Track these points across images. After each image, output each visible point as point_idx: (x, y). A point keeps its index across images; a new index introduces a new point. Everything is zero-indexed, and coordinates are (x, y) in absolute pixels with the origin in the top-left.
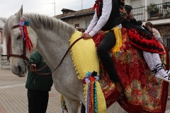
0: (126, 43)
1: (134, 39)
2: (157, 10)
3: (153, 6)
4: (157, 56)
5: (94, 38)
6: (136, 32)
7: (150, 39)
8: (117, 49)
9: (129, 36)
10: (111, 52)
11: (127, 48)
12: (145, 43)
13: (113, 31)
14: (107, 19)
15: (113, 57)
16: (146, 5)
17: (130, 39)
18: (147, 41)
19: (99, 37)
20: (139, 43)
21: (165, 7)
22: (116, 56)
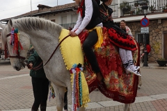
0: (106, 40)
1: (113, 37)
2: (129, 8)
3: (125, 3)
4: (130, 53)
5: (80, 35)
6: (115, 31)
7: (126, 38)
8: (98, 45)
10: (94, 47)
11: (107, 44)
12: (121, 41)
13: (95, 30)
14: (90, 19)
15: (96, 52)
16: (119, 3)
17: (110, 37)
19: (84, 35)
21: (136, 5)
22: (98, 51)
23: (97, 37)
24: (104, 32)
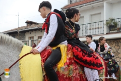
1: (77, 56)
4: (96, 72)
5: (42, 53)
6: (79, 50)
8: (61, 65)
9: (74, 53)
10: (56, 66)
12: (86, 60)
14: (53, 37)
15: (58, 71)
17: (74, 56)
18: (89, 59)
19: (46, 53)
20: (81, 60)
22: (61, 71)
23: (61, 56)
24: (68, 50)
